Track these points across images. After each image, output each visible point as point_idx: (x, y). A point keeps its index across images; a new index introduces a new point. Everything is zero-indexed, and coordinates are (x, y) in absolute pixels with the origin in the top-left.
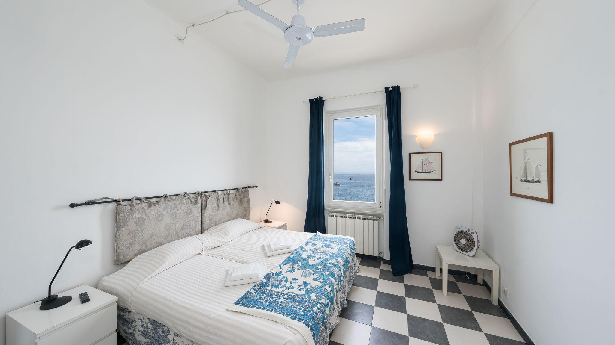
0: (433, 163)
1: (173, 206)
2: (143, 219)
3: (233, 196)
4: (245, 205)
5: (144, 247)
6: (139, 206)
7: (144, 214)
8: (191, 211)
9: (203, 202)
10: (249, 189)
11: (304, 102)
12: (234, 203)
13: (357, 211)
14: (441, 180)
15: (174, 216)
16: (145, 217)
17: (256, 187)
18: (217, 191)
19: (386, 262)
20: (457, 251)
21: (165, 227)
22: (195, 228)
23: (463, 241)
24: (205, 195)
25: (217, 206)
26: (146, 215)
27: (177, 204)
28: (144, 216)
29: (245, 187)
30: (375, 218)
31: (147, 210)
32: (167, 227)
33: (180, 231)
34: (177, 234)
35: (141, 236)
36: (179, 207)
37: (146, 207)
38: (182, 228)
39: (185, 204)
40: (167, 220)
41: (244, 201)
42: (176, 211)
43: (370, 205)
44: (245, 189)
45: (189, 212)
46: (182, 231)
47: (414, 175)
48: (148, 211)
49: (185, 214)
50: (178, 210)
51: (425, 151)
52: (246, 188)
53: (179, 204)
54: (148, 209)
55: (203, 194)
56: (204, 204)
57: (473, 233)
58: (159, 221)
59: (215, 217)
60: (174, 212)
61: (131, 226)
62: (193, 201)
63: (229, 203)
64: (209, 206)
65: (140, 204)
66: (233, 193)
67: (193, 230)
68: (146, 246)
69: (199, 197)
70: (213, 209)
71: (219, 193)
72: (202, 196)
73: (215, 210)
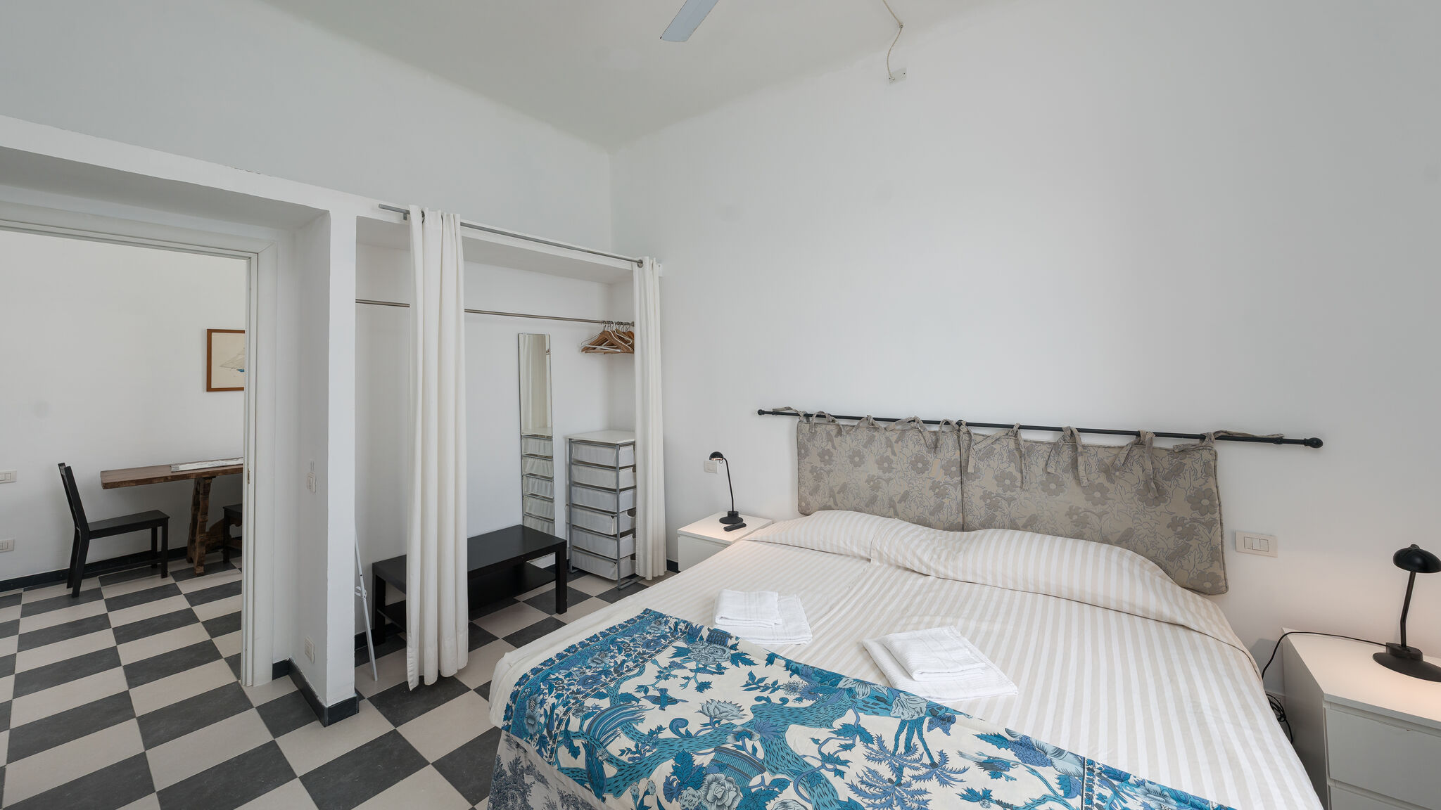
1: (883, 441)
2: (830, 454)
3: (1108, 458)
4: (1178, 504)
5: (831, 503)
6: (822, 430)
7: (830, 443)
8: (926, 465)
9: (963, 451)
10: (1228, 446)
12: (1107, 484)
15: (886, 465)
16: (832, 450)
17: (1317, 444)
18: (1015, 428)
21: (868, 481)
22: (939, 508)
24: (969, 433)
25: (1018, 475)
26: (834, 447)
27: (894, 439)
28: (829, 447)
29: (1199, 433)
31: (834, 438)
32: (872, 483)
33: (900, 502)
34: (892, 504)
35: (826, 482)
36: (897, 447)
37: (834, 433)
38: (905, 497)
39: (910, 444)
40: (871, 467)
42: (889, 453)
44: (1197, 441)
45: (919, 465)
46: (903, 503)
48: (837, 441)
49: (910, 467)
50: (894, 453)
52: (1202, 437)
53: (897, 442)
54: (836, 436)
55: (964, 428)
56: (964, 456)
58: (856, 465)
59: (1009, 505)
60: (885, 455)
61: (814, 459)
62: (930, 441)
63: (1077, 479)
64: (985, 466)
65: (824, 426)
66: (1109, 447)
67: (932, 514)
68: (836, 503)
69: (949, 434)
70: (1000, 478)
71: (1025, 435)
72: (961, 433)
73: (1008, 482)
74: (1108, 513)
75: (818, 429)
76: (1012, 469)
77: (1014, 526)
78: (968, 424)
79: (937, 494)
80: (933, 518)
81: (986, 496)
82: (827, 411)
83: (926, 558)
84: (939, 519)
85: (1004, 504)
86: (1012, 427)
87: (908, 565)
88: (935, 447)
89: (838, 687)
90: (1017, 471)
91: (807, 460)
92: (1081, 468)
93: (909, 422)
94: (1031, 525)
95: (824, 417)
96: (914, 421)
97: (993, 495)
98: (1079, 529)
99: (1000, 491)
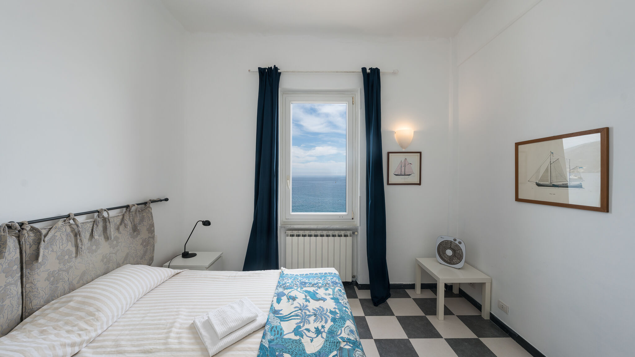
0: (412, 164)
3: (118, 221)
4: (144, 234)
9: (27, 247)
10: (152, 205)
11: (249, 70)
12: (118, 236)
13: (326, 226)
14: (420, 184)
17: (166, 200)
18: (72, 216)
19: (363, 287)
20: (440, 263)
23: (449, 252)
24: (33, 229)
25: (73, 249)
29: (143, 202)
30: (348, 233)
41: (143, 229)
43: (341, 218)
44: (143, 205)
47: (393, 179)
51: (404, 150)
52: (145, 203)
55: (28, 227)
56: (29, 250)
57: (460, 243)
59: (68, 273)
63: (106, 238)
64: (50, 252)
70: (61, 257)
71: (78, 220)
72: (25, 232)
73: (67, 257)
74: (119, 250)
76: (69, 247)
78: (30, 222)
81: (50, 276)
85: (64, 275)
86: (69, 216)
89: (268, 348)
90: (73, 247)
92: (109, 230)
97: (55, 273)
99: (61, 267)
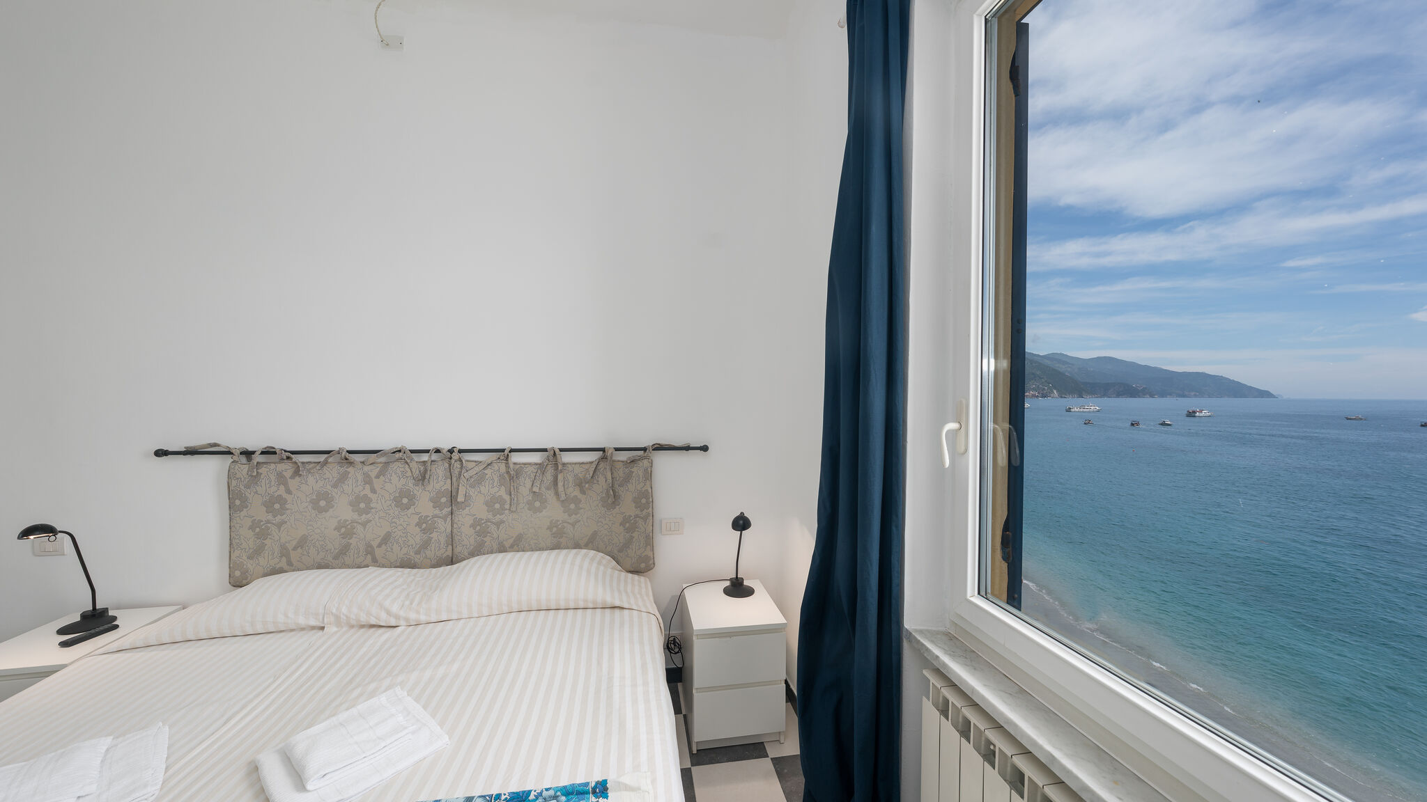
1: (360, 477)
2: (281, 501)
3: (582, 472)
4: (627, 507)
5: (283, 564)
6: (270, 471)
7: (282, 487)
8: (412, 499)
9: (454, 479)
10: (658, 455)
12: (580, 496)
15: (362, 505)
16: (285, 495)
17: (705, 448)
18: (506, 452)
21: (337, 529)
22: (426, 545)
24: (460, 460)
25: (508, 498)
26: (289, 492)
27: (373, 474)
28: (281, 492)
29: (640, 447)
31: (289, 480)
32: (343, 530)
33: (379, 546)
34: (370, 550)
35: (276, 538)
36: (377, 484)
37: (288, 474)
38: (386, 539)
39: (394, 478)
40: (343, 511)
41: (627, 496)
42: (367, 491)
45: (404, 500)
46: (383, 546)
48: (293, 484)
49: (393, 505)
50: (373, 491)
52: (643, 450)
53: (377, 477)
54: (292, 477)
55: (455, 456)
56: (455, 485)
58: (322, 510)
59: (498, 529)
60: (362, 494)
61: (257, 510)
62: (418, 472)
63: (557, 494)
64: (476, 493)
65: (273, 466)
66: (583, 463)
67: (417, 553)
68: (290, 563)
69: (441, 463)
70: (489, 504)
71: (516, 458)
72: (453, 461)
73: (497, 506)
74: (580, 521)
75: (263, 470)
76: (502, 492)
77: (502, 549)
78: (461, 451)
79: (424, 530)
80: (418, 556)
81: (476, 523)
82: (278, 446)
83: (395, 608)
84: (426, 557)
85: (493, 528)
86: (503, 450)
87: (373, 621)
88: (423, 478)
90: (506, 494)
91: (244, 513)
92: (560, 484)
93: (394, 453)
94: (518, 545)
95: (275, 453)
96: (400, 451)
97: (483, 522)
98: (558, 541)
99: (490, 516)
